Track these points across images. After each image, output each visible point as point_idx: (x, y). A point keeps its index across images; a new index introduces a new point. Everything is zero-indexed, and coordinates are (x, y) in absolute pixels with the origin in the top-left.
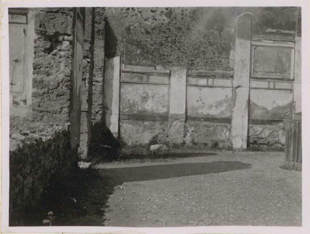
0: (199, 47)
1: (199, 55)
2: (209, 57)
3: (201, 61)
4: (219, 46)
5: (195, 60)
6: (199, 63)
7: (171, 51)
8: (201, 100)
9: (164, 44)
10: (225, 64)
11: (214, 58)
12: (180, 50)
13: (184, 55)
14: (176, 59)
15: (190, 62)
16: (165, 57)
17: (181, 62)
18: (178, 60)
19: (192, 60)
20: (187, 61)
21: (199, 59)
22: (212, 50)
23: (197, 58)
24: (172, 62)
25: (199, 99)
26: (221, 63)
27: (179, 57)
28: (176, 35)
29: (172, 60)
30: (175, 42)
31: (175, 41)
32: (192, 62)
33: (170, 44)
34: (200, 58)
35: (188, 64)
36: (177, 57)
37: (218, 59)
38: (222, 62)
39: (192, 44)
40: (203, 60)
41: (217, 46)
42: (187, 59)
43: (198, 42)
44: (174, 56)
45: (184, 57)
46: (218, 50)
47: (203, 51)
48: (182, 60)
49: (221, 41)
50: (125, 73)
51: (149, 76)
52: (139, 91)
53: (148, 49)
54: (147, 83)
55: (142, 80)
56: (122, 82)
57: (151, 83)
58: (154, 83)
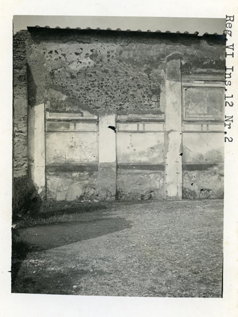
0: (128, 90)
1: (128, 99)
2: (139, 101)
3: (130, 106)
4: (149, 89)
5: (124, 104)
6: (128, 107)
7: (99, 96)
8: (132, 146)
9: (90, 89)
10: (155, 107)
11: (144, 102)
12: (108, 94)
13: (112, 99)
14: (104, 104)
15: (119, 107)
16: (92, 102)
17: (109, 107)
18: (107, 105)
19: (120, 105)
20: (115, 106)
22: (142, 93)
23: (125, 102)
24: (100, 108)
25: (130, 146)
27: (106, 102)
28: (103, 79)
29: (99, 106)
30: (102, 86)
33: (97, 89)
34: (128, 102)
35: (117, 108)
36: (104, 101)
37: (148, 102)
38: (152, 106)
39: (120, 87)
40: (132, 104)
41: (146, 89)
42: (115, 104)
43: (127, 85)
44: (102, 101)
45: (112, 101)
46: (147, 93)
47: (132, 95)
48: (110, 105)
49: (150, 83)
50: (50, 121)
51: (75, 123)
52: (66, 140)
53: (73, 95)
54: (74, 131)
55: (68, 128)
56: (47, 132)
57: (79, 131)
58: (81, 131)
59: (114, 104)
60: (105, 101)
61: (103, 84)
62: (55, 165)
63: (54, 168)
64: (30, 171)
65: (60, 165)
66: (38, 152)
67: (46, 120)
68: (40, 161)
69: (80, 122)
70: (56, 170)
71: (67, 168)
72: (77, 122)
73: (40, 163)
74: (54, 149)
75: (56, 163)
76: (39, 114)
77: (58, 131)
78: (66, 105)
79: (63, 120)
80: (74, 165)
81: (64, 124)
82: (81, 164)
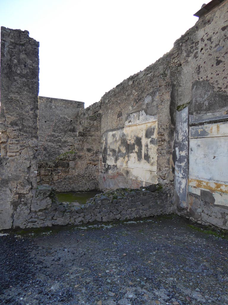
50: (193, 126)
51: (219, 125)
52: (208, 148)
53: (219, 86)
54: (217, 136)
55: (211, 132)
56: (191, 139)
57: (223, 135)
58: (226, 135)
62: (197, 179)
63: (196, 182)
64: (176, 182)
65: (202, 180)
66: (182, 162)
67: (189, 125)
68: (184, 172)
69: (223, 122)
70: (197, 186)
71: (209, 185)
72: (221, 123)
73: (184, 174)
74: (197, 159)
75: (198, 177)
76: (184, 119)
77: (200, 138)
78: (210, 103)
79: (205, 122)
80: (216, 182)
81: (206, 128)
82: (225, 182)
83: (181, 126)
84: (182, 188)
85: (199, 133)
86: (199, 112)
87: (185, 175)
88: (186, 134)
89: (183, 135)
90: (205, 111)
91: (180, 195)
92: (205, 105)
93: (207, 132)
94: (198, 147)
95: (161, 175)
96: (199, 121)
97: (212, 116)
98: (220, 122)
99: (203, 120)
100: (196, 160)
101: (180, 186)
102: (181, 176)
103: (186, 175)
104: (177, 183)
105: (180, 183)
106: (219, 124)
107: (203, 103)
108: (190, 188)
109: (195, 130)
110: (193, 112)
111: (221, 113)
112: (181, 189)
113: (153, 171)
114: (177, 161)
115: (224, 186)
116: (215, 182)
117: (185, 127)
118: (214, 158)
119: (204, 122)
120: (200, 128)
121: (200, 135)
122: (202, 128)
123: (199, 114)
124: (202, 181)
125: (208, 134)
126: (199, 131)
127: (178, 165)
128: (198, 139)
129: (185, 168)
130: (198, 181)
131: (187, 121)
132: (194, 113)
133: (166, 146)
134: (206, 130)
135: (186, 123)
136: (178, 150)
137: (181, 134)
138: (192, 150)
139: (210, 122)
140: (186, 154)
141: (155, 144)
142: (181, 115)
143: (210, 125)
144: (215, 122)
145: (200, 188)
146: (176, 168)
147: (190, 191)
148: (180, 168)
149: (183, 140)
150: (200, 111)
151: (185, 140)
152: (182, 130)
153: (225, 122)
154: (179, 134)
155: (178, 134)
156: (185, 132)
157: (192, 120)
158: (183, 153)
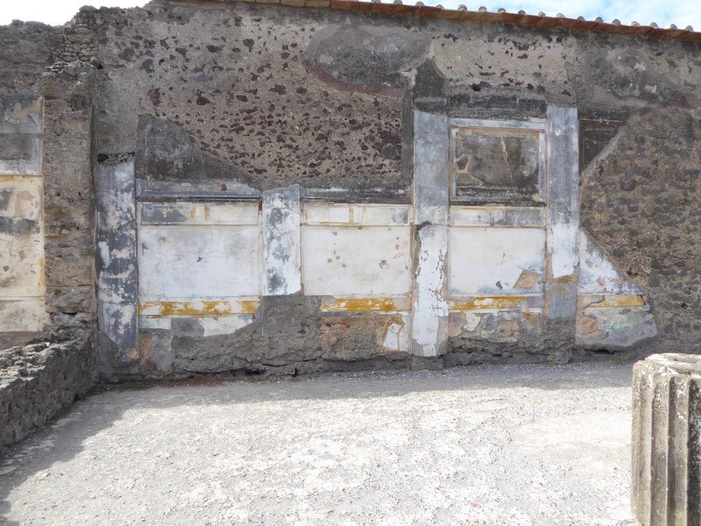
0: (329, 132)
1: (330, 153)
2: (354, 158)
3: (334, 167)
4: (376, 131)
5: (320, 163)
6: (328, 170)
8: (338, 258)
9: (242, 129)
10: (390, 171)
11: (365, 159)
12: (284, 142)
13: (293, 152)
14: (276, 162)
15: (308, 170)
16: (247, 159)
17: (287, 169)
18: (280, 166)
19: (312, 165)
20: (301, 166)
21: (330, 161)
22: (360, 141)
23: (323, 159)
24: (265, 171)
25: (333, 257)
26: (381, 171)
27: (280, 159)
28: (272, 106)
29: (264, 167)
30: (269, 122)
31: (271, 119)
32: (312, 169)
33: (258, 128)
34: (330, 158)
35: (305, 173)
36: (275, 157)
37: (374, 160)
38: (384, 169)
39: (311, 126)
40: (339, 163)
41: (371, 131)
42: (300, 163)
43: (326, 121)
44: (270, 155)
45: (293, 157)
46: (372, 139)
47: (338, 143)
48: (289, 166)
49: (379, 118)
50: (150, 201)
51: (208, 206)
52: (186, 244)
53: (204, 142)
54: (204, 223)
55: (192, 216)
56: (141, 225)
57: (216, 223)
58: (222, 223)
59: (298, 162)
60: (278, 156)
61: (272, 117)
62: (160, 300)
63: (158, 307)
64: (102, 315)
65: (173, 300)
66: (121, 271)
67: (137, 199)
68: (126, 292)
69: (218, 202)
70: (163, 313)
71: (189, 307)
72: (212, 203)
73: (126, 295)
74: (159, 263)
75: (164, 297)
76: (122, 183)
77: (167, 225)
78: (187, 165)
79: (179, 198)
80: (206, 300)
81: (181, 207)
82: (222, 298)
83: (113, 197)
84: (124, 323)
85: (165, 216)
86: (161, 176)
87: (129, 297)
88: (129, 216)
89: (121, 217)
90: (176, 177)
91: (117, 339)
92: (175, 166)
93: (183, 216)
94: (162, 241)
95: (63, 304)
96: (163, 194)
97: (193, 190)
98: (211, 201)
99: (173, 193)
100: (157, 266)
101: (116, 321)
102: (120, 299)
103: (133, 297)
104: (106, 316)
105: (117, 315)
106: (208, 204)
107: (172, 163)
108: (143, 320)
109: (153, 210)
110: (145, 173)
111: (210, 186)
112: (121, 327)
113: (13, 301)
114: (103, 270)
115: (221, 304)
116: (201, 299)
117: (126, 202)
118: (198, 261)
119: (176, 196)
120: (166, 208)
121: (166, 220)
122: (171, 208)
123: (162, 180)
124: (175, 303)
125: (185, 219)
126: (165, 212)
127: (109, 279)
128: (160, 227)
129: (129, 282)
130: (163, 303)
131: (132, 189)
132: (148, 177)
133: (76, 239)
134: (181, 211)
135: (130, 193)
136: (107, 247)
137: (114, 214)
138: (144, 247)
139: (191, 199)
140: (130, 255)
141: (14, 233)
142: (114, 174)
143: (190, 203)
144: (202, 200)
145: (170, 316)
146: (103, 286)
147: (145, 325)
148: (113, 285)
149: (120, 226)
150: (163, 176)
151: (128, 228)
152: (116, 206)
153: (220, 203)
154: (109, 214)
155: (106, 212)
156: (126, 210)
157: (143, 189)
158: (124, 254)
